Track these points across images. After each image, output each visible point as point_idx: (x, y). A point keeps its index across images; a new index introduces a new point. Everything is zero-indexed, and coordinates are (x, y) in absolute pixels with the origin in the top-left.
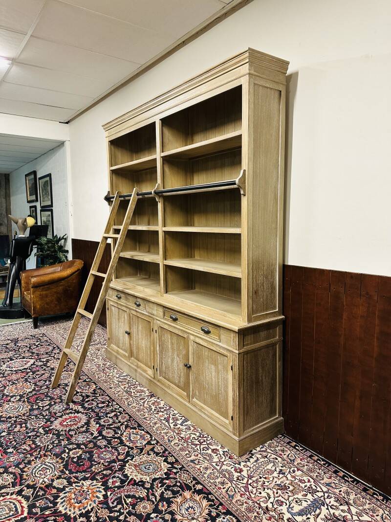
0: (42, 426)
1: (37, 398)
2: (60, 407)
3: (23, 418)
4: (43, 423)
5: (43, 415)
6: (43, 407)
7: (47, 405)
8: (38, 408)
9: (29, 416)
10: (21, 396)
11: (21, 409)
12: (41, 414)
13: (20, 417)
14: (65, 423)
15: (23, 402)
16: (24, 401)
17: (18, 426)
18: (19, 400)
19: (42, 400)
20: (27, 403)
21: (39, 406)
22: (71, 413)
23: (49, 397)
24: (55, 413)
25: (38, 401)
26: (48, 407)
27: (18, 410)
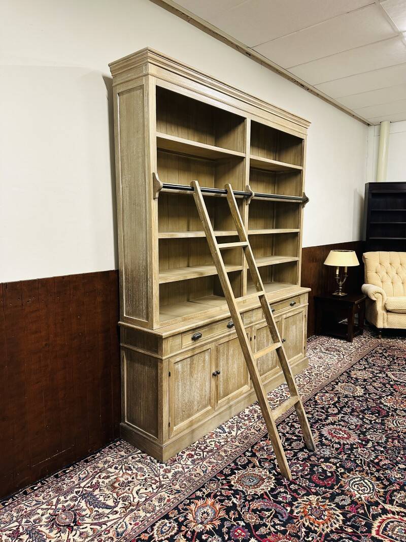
0: (364, 448)
1: (323, 480)
2: (324, 451)
3: (368, 468)
4: (359, 449)
5: (349, 456)
6: (335, 464)
7: (330, 463)
8: (341, 466)
9: (359, 466)
10: (332, 498)
11: (356, 480)
12: (348, 459)
13: (369, 471)
14: (346, 436)
15: (343, 487)
16: (341, 486)
17: (382, 463)
18: (343, 493)
19: (324, 471)
20: (342, 482)
21: (337, 467)
22: (326, 439)
23: (311, 470)
24: (337, 449)
25: (329, 474)
26: (332, 460)
27: (360, 481)
